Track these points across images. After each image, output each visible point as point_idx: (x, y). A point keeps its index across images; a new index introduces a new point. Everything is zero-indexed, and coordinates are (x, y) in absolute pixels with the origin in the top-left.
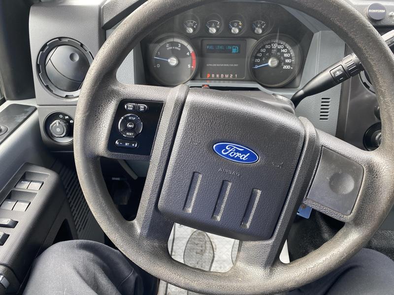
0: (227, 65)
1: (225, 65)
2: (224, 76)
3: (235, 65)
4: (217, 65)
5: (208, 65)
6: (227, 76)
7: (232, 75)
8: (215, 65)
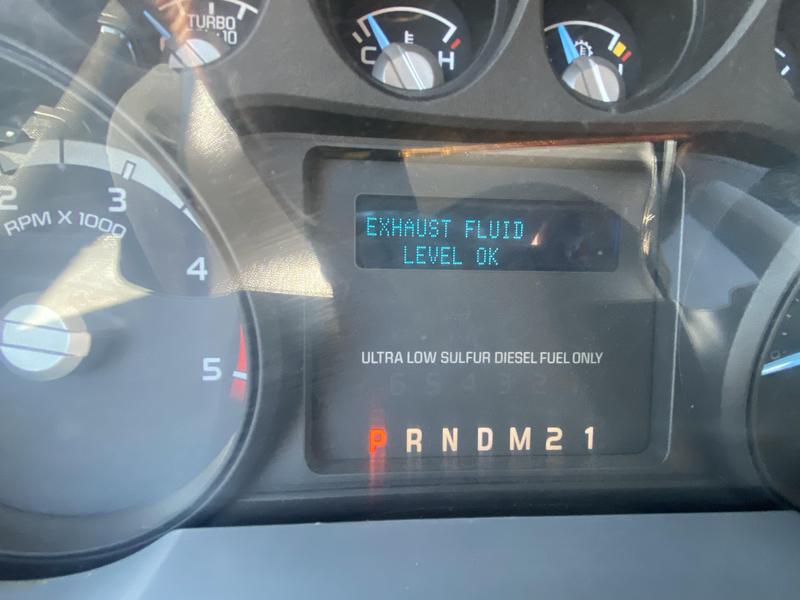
0: (524, 358)
1: (505, 358)
2: (501, 439)
3: (585, 357)
4: (447, 358)
5: (369, 359)
6: (520, 440)
7: (556, 433)
8: (430, 358)
